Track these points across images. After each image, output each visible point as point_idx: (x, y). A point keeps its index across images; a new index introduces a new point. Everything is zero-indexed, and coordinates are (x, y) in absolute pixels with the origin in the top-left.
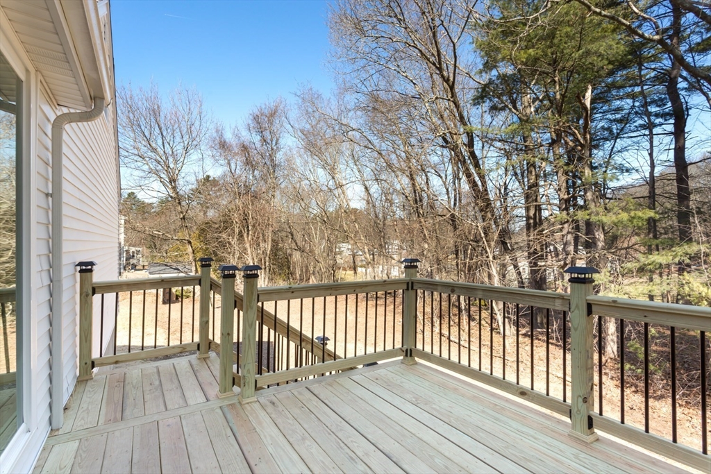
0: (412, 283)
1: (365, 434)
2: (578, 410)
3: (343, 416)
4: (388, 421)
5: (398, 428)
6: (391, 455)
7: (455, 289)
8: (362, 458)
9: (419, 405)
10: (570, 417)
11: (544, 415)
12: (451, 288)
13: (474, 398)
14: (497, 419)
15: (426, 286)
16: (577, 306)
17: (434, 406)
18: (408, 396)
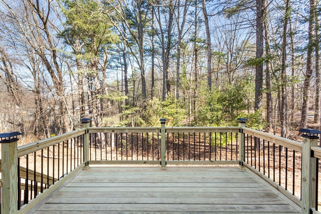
0: (88, 130)
1: (111, 203)
2: (163, 161)
3: (91, 203)
4: (111, 193)
5: (119, 193)
6: (130, 202)
7: (115, 130)
8: (122, 210)
9: (114, 182)
10: (161, 164)
11: (151, 167)
12: (112, 130)
13: (128, 171)
14: (142, 174)
15: (97, 130)
16: (163, 131)
17: (120, 180)
18: (105, 181)
